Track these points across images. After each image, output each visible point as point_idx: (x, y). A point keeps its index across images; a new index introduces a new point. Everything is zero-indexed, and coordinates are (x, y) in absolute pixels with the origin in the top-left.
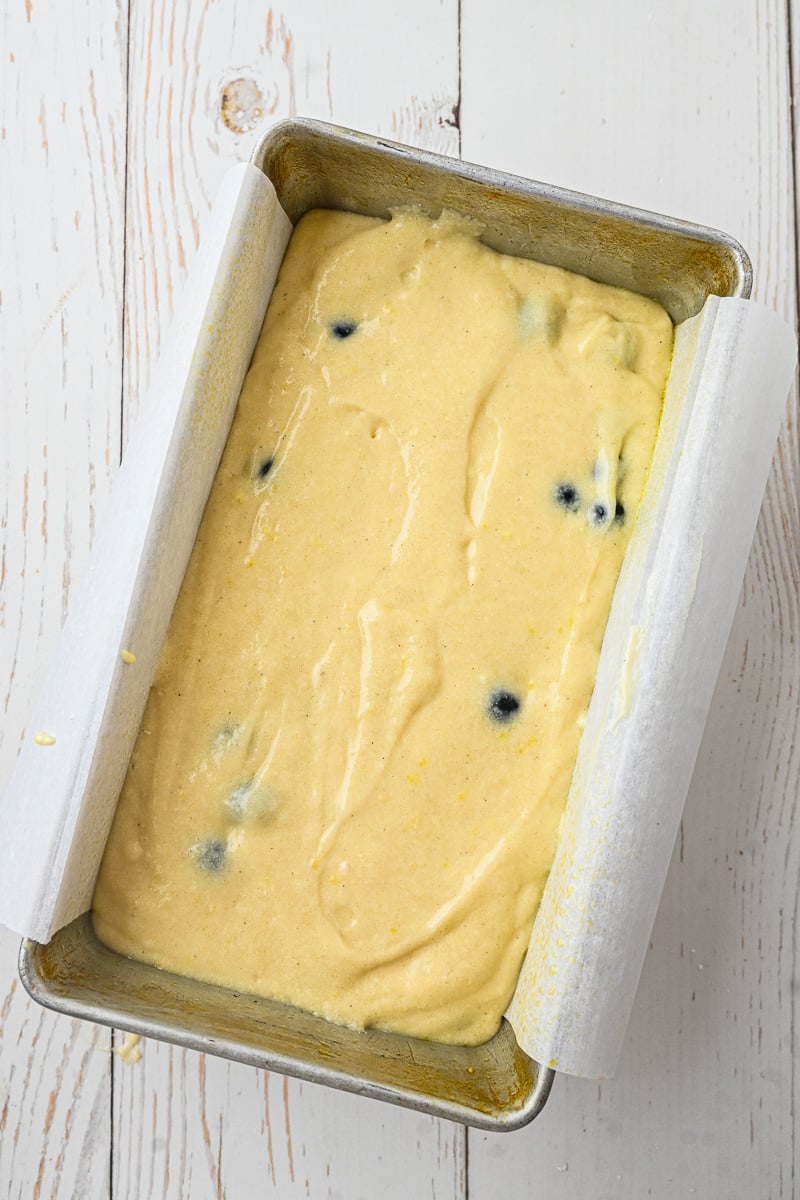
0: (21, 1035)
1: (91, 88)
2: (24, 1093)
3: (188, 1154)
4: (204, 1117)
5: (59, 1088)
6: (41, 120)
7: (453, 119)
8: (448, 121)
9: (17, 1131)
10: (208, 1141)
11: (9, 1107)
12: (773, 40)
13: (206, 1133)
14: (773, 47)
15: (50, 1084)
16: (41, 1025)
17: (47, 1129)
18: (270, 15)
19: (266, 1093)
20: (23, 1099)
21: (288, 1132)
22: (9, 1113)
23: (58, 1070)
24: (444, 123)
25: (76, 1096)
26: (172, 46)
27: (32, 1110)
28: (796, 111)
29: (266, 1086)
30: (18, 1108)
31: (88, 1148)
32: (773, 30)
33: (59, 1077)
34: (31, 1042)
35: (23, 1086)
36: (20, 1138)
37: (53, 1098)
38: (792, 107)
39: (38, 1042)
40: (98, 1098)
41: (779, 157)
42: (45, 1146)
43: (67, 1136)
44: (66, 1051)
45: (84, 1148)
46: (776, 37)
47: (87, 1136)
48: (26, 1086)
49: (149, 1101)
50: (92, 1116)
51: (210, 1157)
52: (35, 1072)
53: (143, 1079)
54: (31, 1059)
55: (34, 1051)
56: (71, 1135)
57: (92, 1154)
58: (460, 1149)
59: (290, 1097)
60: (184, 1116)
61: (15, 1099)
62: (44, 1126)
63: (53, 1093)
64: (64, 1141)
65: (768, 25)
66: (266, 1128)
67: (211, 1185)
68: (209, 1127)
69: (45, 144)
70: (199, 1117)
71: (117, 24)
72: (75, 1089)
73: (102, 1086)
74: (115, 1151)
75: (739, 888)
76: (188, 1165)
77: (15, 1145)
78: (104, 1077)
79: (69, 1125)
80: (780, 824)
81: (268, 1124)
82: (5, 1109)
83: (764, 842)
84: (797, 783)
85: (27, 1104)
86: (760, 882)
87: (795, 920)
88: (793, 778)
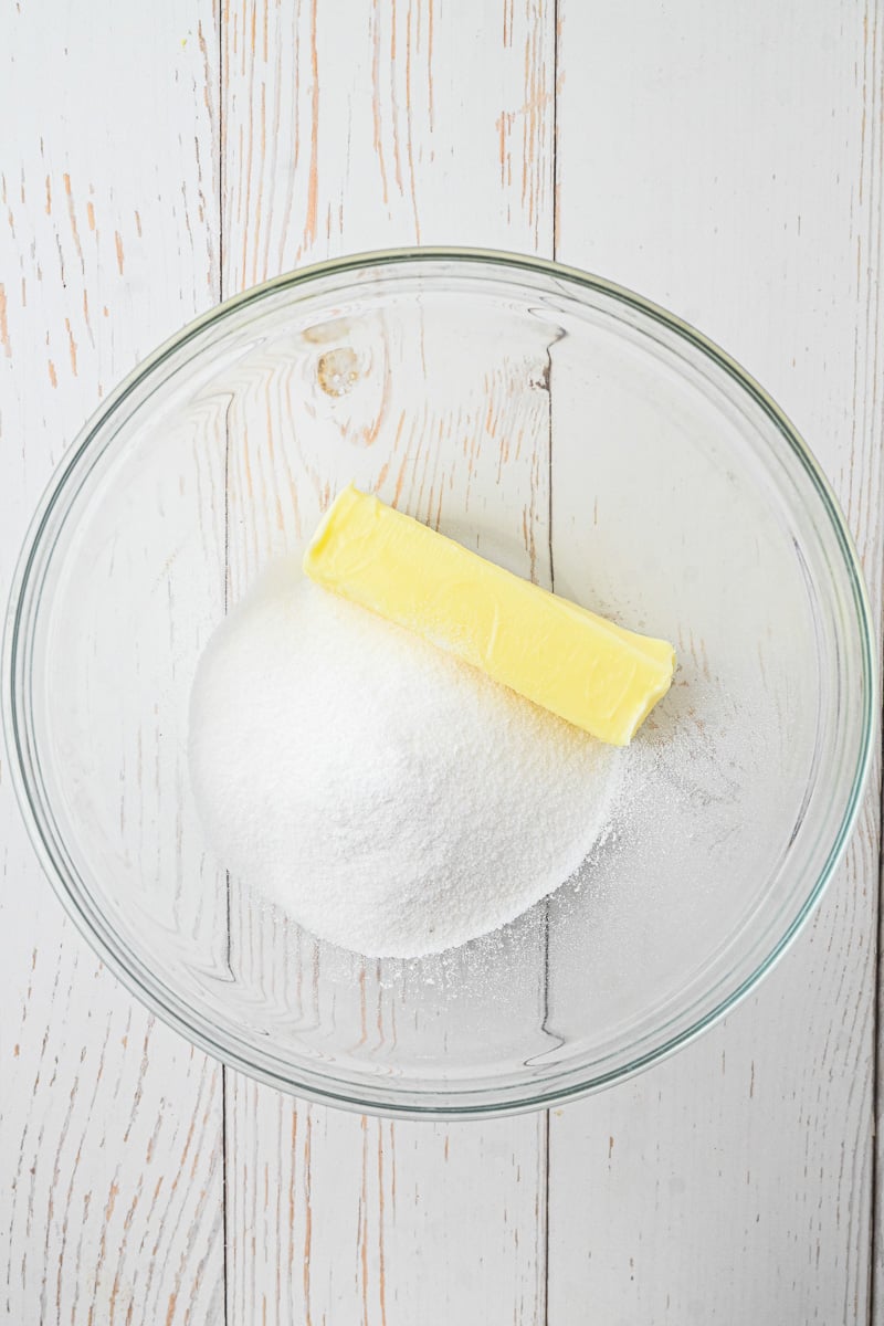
0: (142, 1245)
2: (147, 1295)
4: (308, 1317)
5: (178, 1291)
7: (543, 382)
8: (538, 384)
11: (134, 1306)
15: (170, 1288)
16: (160, 1236)
19: (364, 1297)
20: (146, 1299)
22: (134, 1313)
23: (177, 1276)
24: (535, 386)
25: (193, 1298)
27: (154, 1310)
29: (365, 1292)
30: (142, 1307)
33: (178, 1281)
34: (152, 1251)
35: (146, 1288)
37: (173, 1299)
39: (158, 1251)
40: (213, 1299)
44: (183, 1259)
48: (149, 1289)
49: (259, 1303)
50: (208, 1315)
52: (156, 1277)
53: (253, 1284)
54: (152, 1265)
55: (155, 1259)
59: (386, 1301)
61: (139, 1300)
63: (172, 1295)
65: (868, 272)
70: (304, 1317)
71: (209, 277)
72: (193, 1291)
73: (216, 1290)
75: (804, 1123)
78: (218, 1282)
80: (846, 1064)
82: (130, 1309)
83: (830, 1081)
84: (864, 1026)
85: (150, 1305)
86: (825, 1117)
87: (855, 1151)
88: (860, 1022)
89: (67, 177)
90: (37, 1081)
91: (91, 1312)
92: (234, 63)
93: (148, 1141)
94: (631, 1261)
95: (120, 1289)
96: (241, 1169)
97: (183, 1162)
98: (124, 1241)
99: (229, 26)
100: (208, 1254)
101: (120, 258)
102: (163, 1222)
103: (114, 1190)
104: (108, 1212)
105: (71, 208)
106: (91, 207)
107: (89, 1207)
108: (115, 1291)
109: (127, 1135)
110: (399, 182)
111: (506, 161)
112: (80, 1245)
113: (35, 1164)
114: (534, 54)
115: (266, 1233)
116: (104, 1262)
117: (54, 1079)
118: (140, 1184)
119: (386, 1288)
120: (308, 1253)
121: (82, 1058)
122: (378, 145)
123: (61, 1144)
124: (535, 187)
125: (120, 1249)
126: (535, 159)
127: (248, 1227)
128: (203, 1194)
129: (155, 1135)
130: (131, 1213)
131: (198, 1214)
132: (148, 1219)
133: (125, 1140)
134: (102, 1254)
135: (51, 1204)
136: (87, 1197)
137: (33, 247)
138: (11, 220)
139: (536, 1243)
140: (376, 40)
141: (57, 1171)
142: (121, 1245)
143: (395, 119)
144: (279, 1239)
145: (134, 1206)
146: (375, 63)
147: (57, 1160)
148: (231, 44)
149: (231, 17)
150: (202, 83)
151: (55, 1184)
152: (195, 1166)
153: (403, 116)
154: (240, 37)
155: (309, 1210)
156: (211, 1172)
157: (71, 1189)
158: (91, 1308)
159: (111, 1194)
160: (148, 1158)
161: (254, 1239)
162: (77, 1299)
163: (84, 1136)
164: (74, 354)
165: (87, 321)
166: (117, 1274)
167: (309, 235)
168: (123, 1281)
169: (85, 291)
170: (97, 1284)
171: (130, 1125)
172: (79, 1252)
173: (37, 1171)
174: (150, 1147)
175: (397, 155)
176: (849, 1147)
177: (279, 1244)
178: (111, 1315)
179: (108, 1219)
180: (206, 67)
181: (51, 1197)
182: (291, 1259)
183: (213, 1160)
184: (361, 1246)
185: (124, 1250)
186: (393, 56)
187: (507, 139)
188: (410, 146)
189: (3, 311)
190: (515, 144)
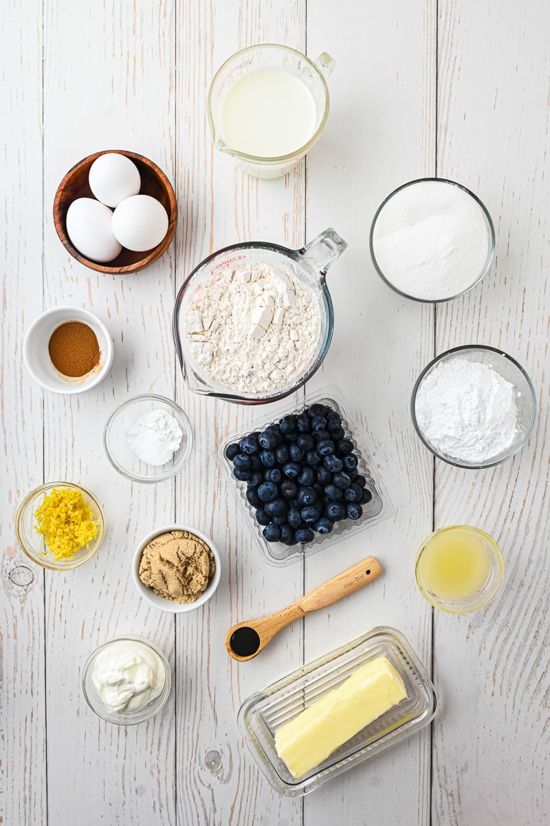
1: (161, 301)
3: (203, 701)
4: (209, 688)
6: (142, 314)
10: (210, 696)
13: (210, 694)
21: (239, 693)
51: (211, 702)
60: (202, 687)
66: (231, 692)
67: (212, 711)
68: (211, 691)
69: (144, 324)
70: (207, 688)
71: (171, 275)
76: (203, 704)
81: (232, 690)
86: (413, 605)
87: (424, 619)
90: (101, 593)
92: (181, 193)
93: (145, 617)
96: (182, 628)
97: (159, 625)
111: (286, 232)
113: (100, 626)
114: (297, 191)
115: (192, 654)
117: (107, 592)
119: (239, 675)
120: (208, 662)
121: (119, 584)
122: (237, 225)
123: (110, 618)
126: (298, 231)
127: (185, 651)
128: (167, 638)
129: (148, 615)
131: (165, 646)
133: (136, 616)
140: (236, 185)
141: (108, 629)
143: (243, 215)
144: (197, 656)
146: (236, 194)
147: (109, 625)
149: (180, 176)
152: (164, 627)
153: (246, 214)
155: (209, 644)
156: (170, 629)
160: (145, 624)
161: (187, 656)
163: (119, 615)
164: (117, 306)
165: (123, 293)
169: (122, 281)
171: (138, 611)
173: (101, 629)
174: (146, 619)
175: (244, 229)
176: (422, 617)
177: (197, 659)
183: (171, 624)
186: (243, 192)
187: (287, 223)
188: (249, 225)
189: (90, 289)
190: (290, 225)
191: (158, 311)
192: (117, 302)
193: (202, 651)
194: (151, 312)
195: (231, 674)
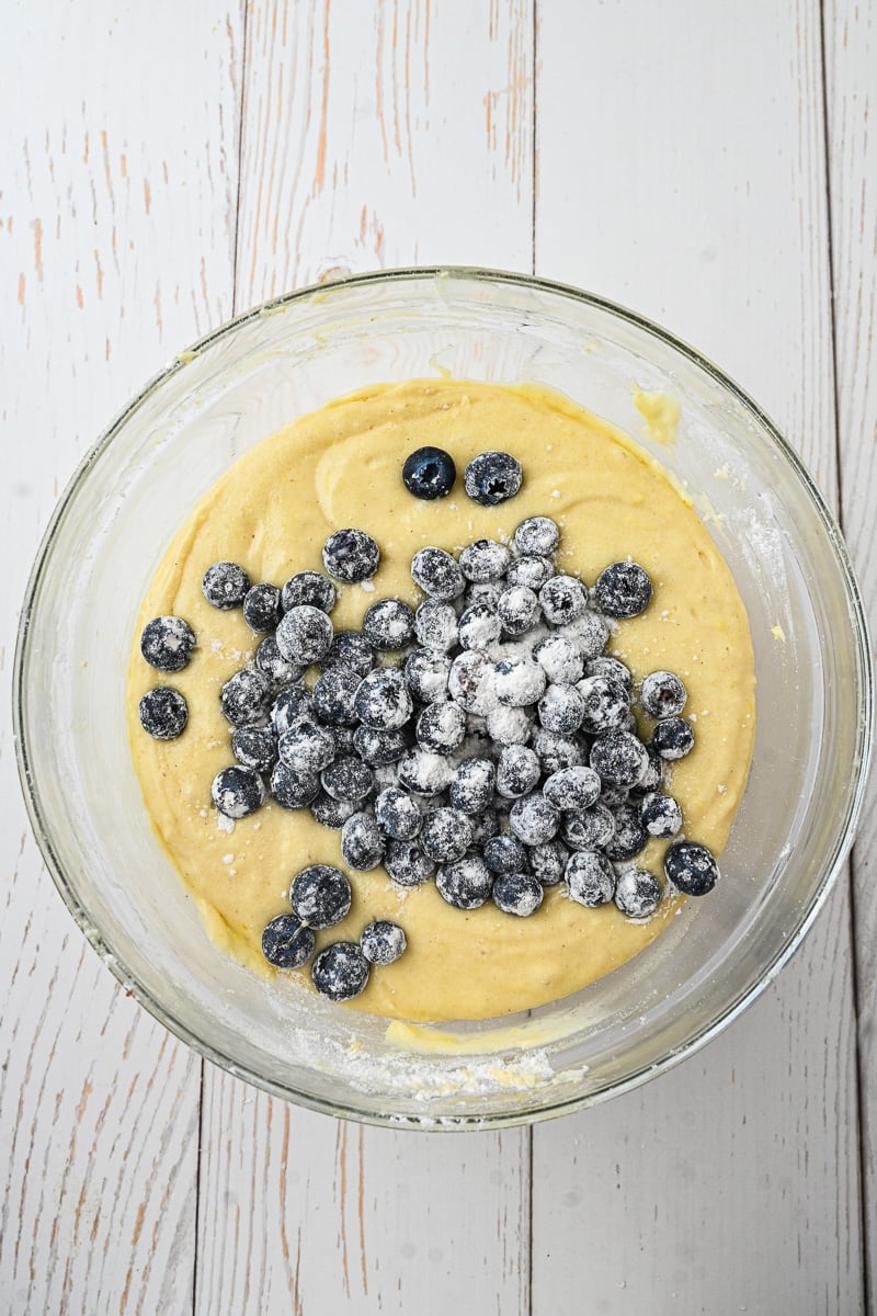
0: (113, 1149)
1: (202, 273)
2: (115, 1205)
3: (268, 1267)
4: (283, 1230)
5: (148, 1201)
6: (156, 301)
9: (107, 1242)
10: (287, 1255)
11: (101, 1218)
12: (816, 243)
13: (286, 1246)
14: (815, 247)
15: (139, 1197)
16: (133, 1139)
17: (135, 1241)
18: (364, 211)
19: (342, 1208)
20: (114, 1210)
21: (362, 1246)
22: (100, 1225)
23: (147, 1183)
25: (163, 1209)
26: (275, 238)
27: (122, 1222)
28: (836, 303)
29: (343, 1201)
30: (108, 1219)
31: (173, 1259)
32: (815, 232)
33: (148, 1190)
34: (122, 1156)
35: (114, 1198)
36: (110, 1249)
37: (142, 1210)
38: (833, 301)
39: (129, 1156)
40: (185, 1210)
41: (821, 344)
42: (133, 1257)
43: (154, 1248)
44: (155, 1164)
45: (170, 1260)
46: (818, 237)
47: (172, 1247)
48: (117, 1198)
49: (232, 1216)
50: (178, 1227)
51: (289, 1270)
52: (126, 1185)
53: (227, 1193)
54: (122, 1172)
55: (125, 1165)
56: (158, 1247)
57: (177, 1265)
58: (525, 1266)
59: (364, 1212)
60: (264, 1229)
61: (107, 1210)
62: (132, 1238)
63: (141, 1205)
64: (151, 1253)
65: (811, 228)
66: (342, 1243)
67: (289, 1297)
68: (288, 1240)
69: (159, 322)
70: (279, 1230)
71: (227, 217)
72: (163, 1201)
73: (188, 1199)
74: (198, 1263)
75: (787, 1018)
76: (267, 1277)
77: (105, 1255)
78: (190, 1190)
79: (156, 1237)
80: (825, 957)
81: (344, 1239)
82: (96, 1221)
83: (810, 974)
84: (841, 918)
85: (117, 1216)
86: (807, 1012)
87: (838, 1048)
88: (836, 915)
89: (104, 134)
90: (16, 971)
91: (54, 1226)
92: (257, 46)
93: (125, 1035)
94: (618, 1166)
95: (87, 1198)
97: (160, 1058)
98: (95, 1145)
99: (253, 18)
100: (181, 1159)
101: (148, 200)
102: (136, 1123)
103: (87, 1088)
104: (80, 1112)
105: (106, 157)
106: (123, 158)
107: (61, 1106)
108: (82, 1201)
109: (104, 1028)
110: (398, 144)
111: (492, 131)
112: (48, 1148)
113: (8, 1059)
114: (516, 47)
115: (243, 1136)
116: (72, 1168)
117: (33, 968)
118: (115, 1082)
119: (365, 1197)
120: (285, 1158)
121: (64, 946)
122: (380, 115)
123: (36, 1037)
124: (517, 151)
125: (90, 1154)
126: (517, 129)
127: (224, 1129)
128: (180, 1092)
129: (134, 1029)
130: (103, 1113)
131: (173, 1114)
132: (121, 1120)
133: (103, 1033)
134: (71, 1160)
135: (21, 1103)
136: (59, 1096)
137: (70, 190)
138: (51, 167)
139: (520, 1148)
140: (380, 32)
141: (29, 1067)
142: (91, 1149)
143: (395, 95)
144: (255, 1143)
145: (107, 1106)
146: (379, 50)
147: (31, 1056)
148: (254, 30)
149: (256, 11)
150: (228, 61)
151: (27, 1081)
152: (172, 1062)
153: (402, 93)
154: (262, 26)
156: (189, 1069)
157: (43, 1087)
158: (55, 1220)
159: (84, 1092)
160: (125, 1054)
161: (230, 1143)
162: (41, 1210)
163: (60, 1029)
164: (100, 281)
165: (115, 252)
166: (85, 1182)
167: (317, 186)
168: (91, 1190)
169: (114, 229)
170: (63, 1193)
171: (108, 1019)
172: (46, 1157)
173: (10, 1067)
174: (128, 1042)
175: (396, 123)
176: (832, 1043)
177: (255, 1149)
178: (76, 1227)
179: (79, 1119)
180: (232, 49)
181: (22, 1095)
182: (267, 1165)
184: (340, 1150)
185: (94, 1153)
186: (395, 45)
187: (492, 113)
188: (407, 116)
189: (38, 243)
190: (499, 116)
191: (193, 294)
192: (100, 274)
193: (269, 1129)
194: (176, 296)
195: (343, 1192)
